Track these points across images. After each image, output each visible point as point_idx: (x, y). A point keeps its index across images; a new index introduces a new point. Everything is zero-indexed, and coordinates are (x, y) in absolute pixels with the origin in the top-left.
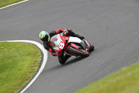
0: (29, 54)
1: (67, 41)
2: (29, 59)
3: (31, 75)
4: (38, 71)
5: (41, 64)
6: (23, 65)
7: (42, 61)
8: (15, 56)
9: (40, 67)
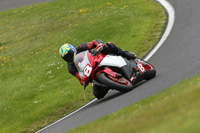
0: (147, 14)
1: (97, 63)
2: (148, 20)
3: (151, 44)
4: (160, 39)
5: (165, 28)
6: (139, 30)
7: (166, 24)
8: (128, 17)
9: (163, 32)
